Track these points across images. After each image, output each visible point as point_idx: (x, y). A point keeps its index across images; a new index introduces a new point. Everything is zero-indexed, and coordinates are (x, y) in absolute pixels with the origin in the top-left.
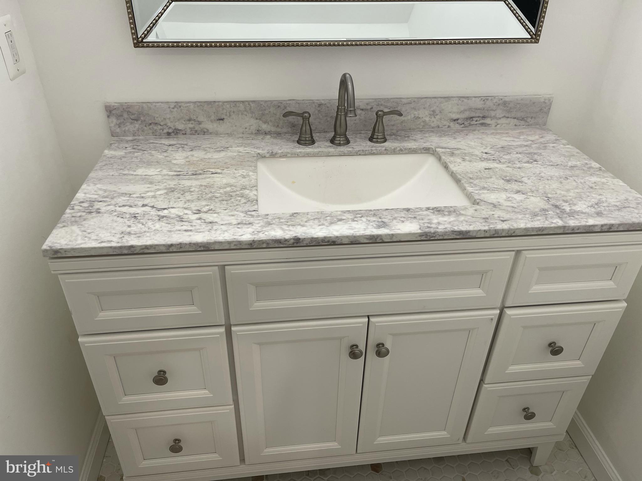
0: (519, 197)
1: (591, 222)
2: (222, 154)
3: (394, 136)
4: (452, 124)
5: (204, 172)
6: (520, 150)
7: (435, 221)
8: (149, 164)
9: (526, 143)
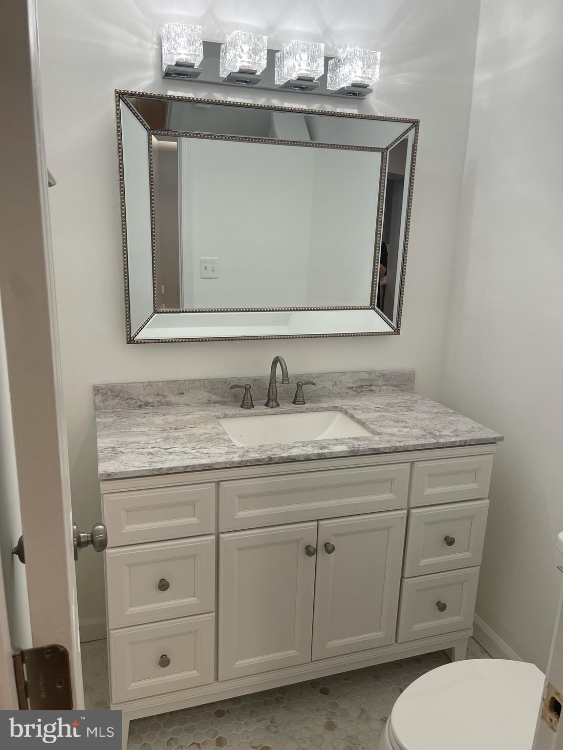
0: (406, 430)
1: (453, 439)
2: (189, 417)
3: (309, 401)
4: (349, 391)
5: (183, 428)
6: (400, 405)
7: (357, 444)
8: (138, 425)
9: (403, 401)
